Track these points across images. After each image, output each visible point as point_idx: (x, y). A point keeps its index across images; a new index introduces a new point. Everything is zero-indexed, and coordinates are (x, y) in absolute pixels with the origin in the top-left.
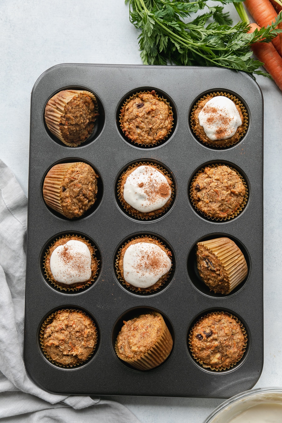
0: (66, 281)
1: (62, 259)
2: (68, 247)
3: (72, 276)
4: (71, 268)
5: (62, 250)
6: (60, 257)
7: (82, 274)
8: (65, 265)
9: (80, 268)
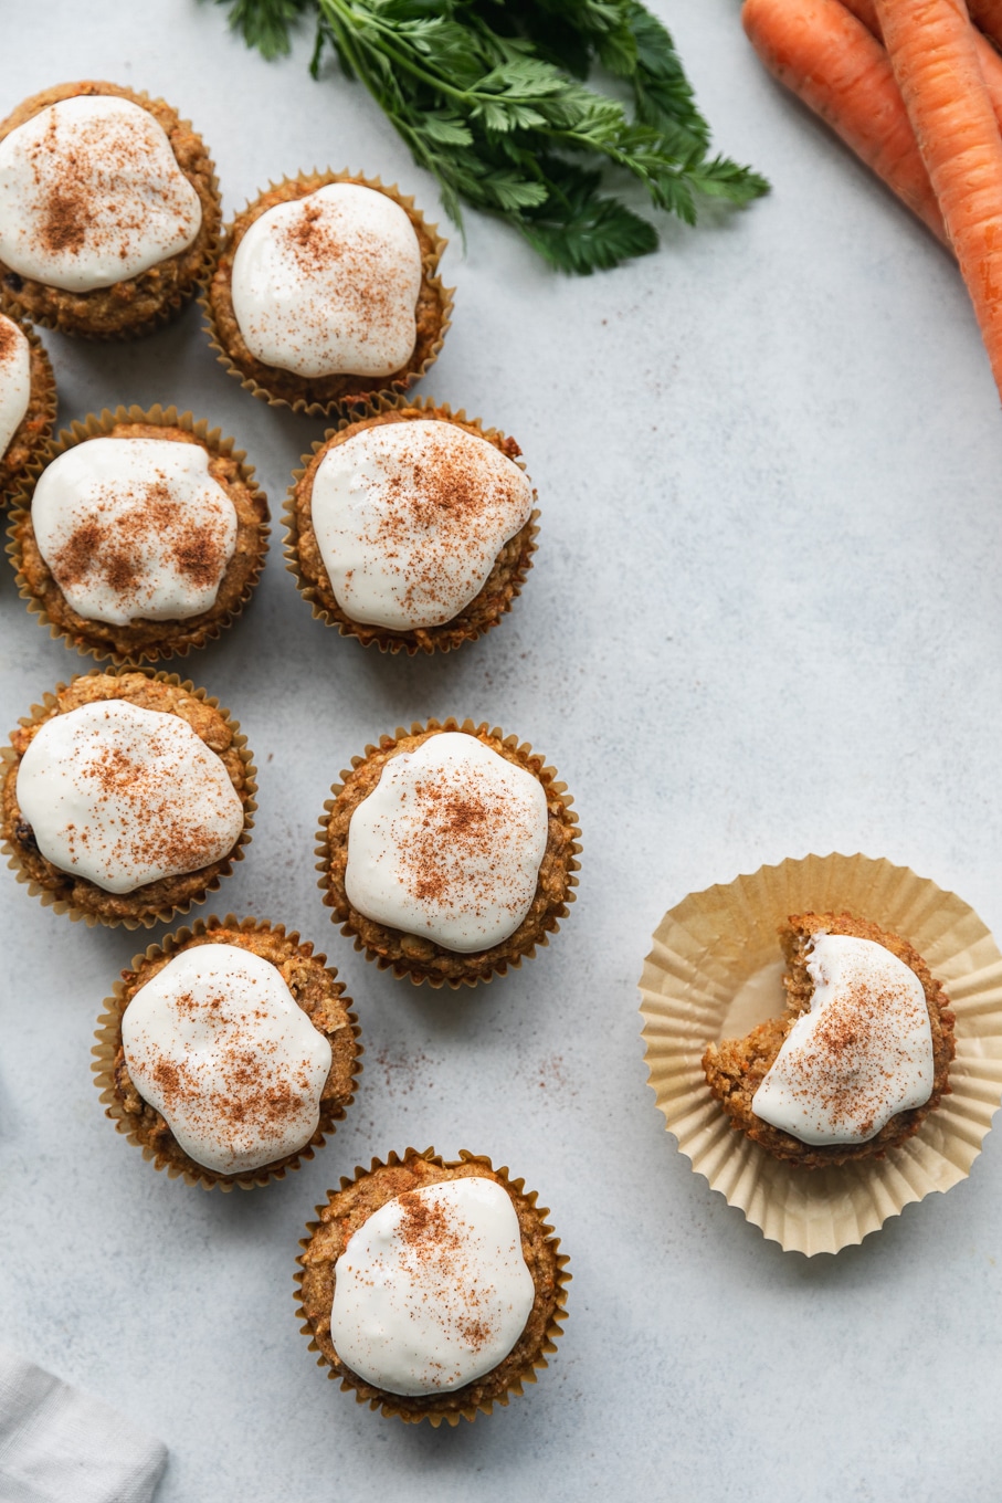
0: (300, 355)
1: (291, 255)
2: (320, 206)
3: (332, 336)
4: (329, 298)
5: (294, 219)
6: (282, 245)
7: (374, 334)
8: (302, 282)
9: (368, 301)
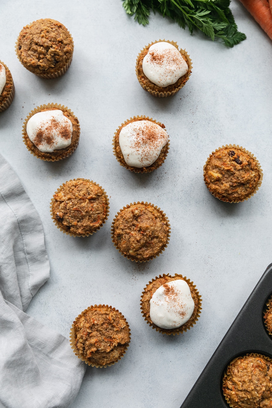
1: (155, 64)
2: (152, 52)
3: (174, 72)
4: (168, 66)
5: (150, 57)
6: (152, 63)
7: (180, 66)
8: (161, 67)
9: (175, 61)
